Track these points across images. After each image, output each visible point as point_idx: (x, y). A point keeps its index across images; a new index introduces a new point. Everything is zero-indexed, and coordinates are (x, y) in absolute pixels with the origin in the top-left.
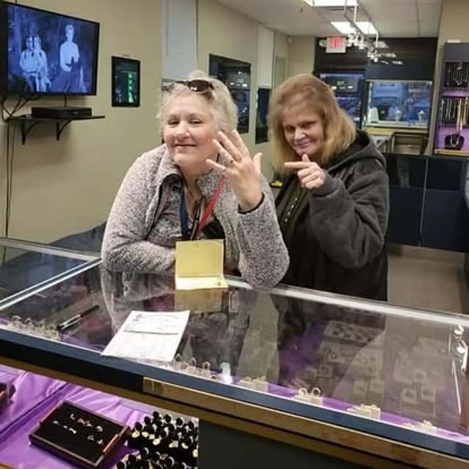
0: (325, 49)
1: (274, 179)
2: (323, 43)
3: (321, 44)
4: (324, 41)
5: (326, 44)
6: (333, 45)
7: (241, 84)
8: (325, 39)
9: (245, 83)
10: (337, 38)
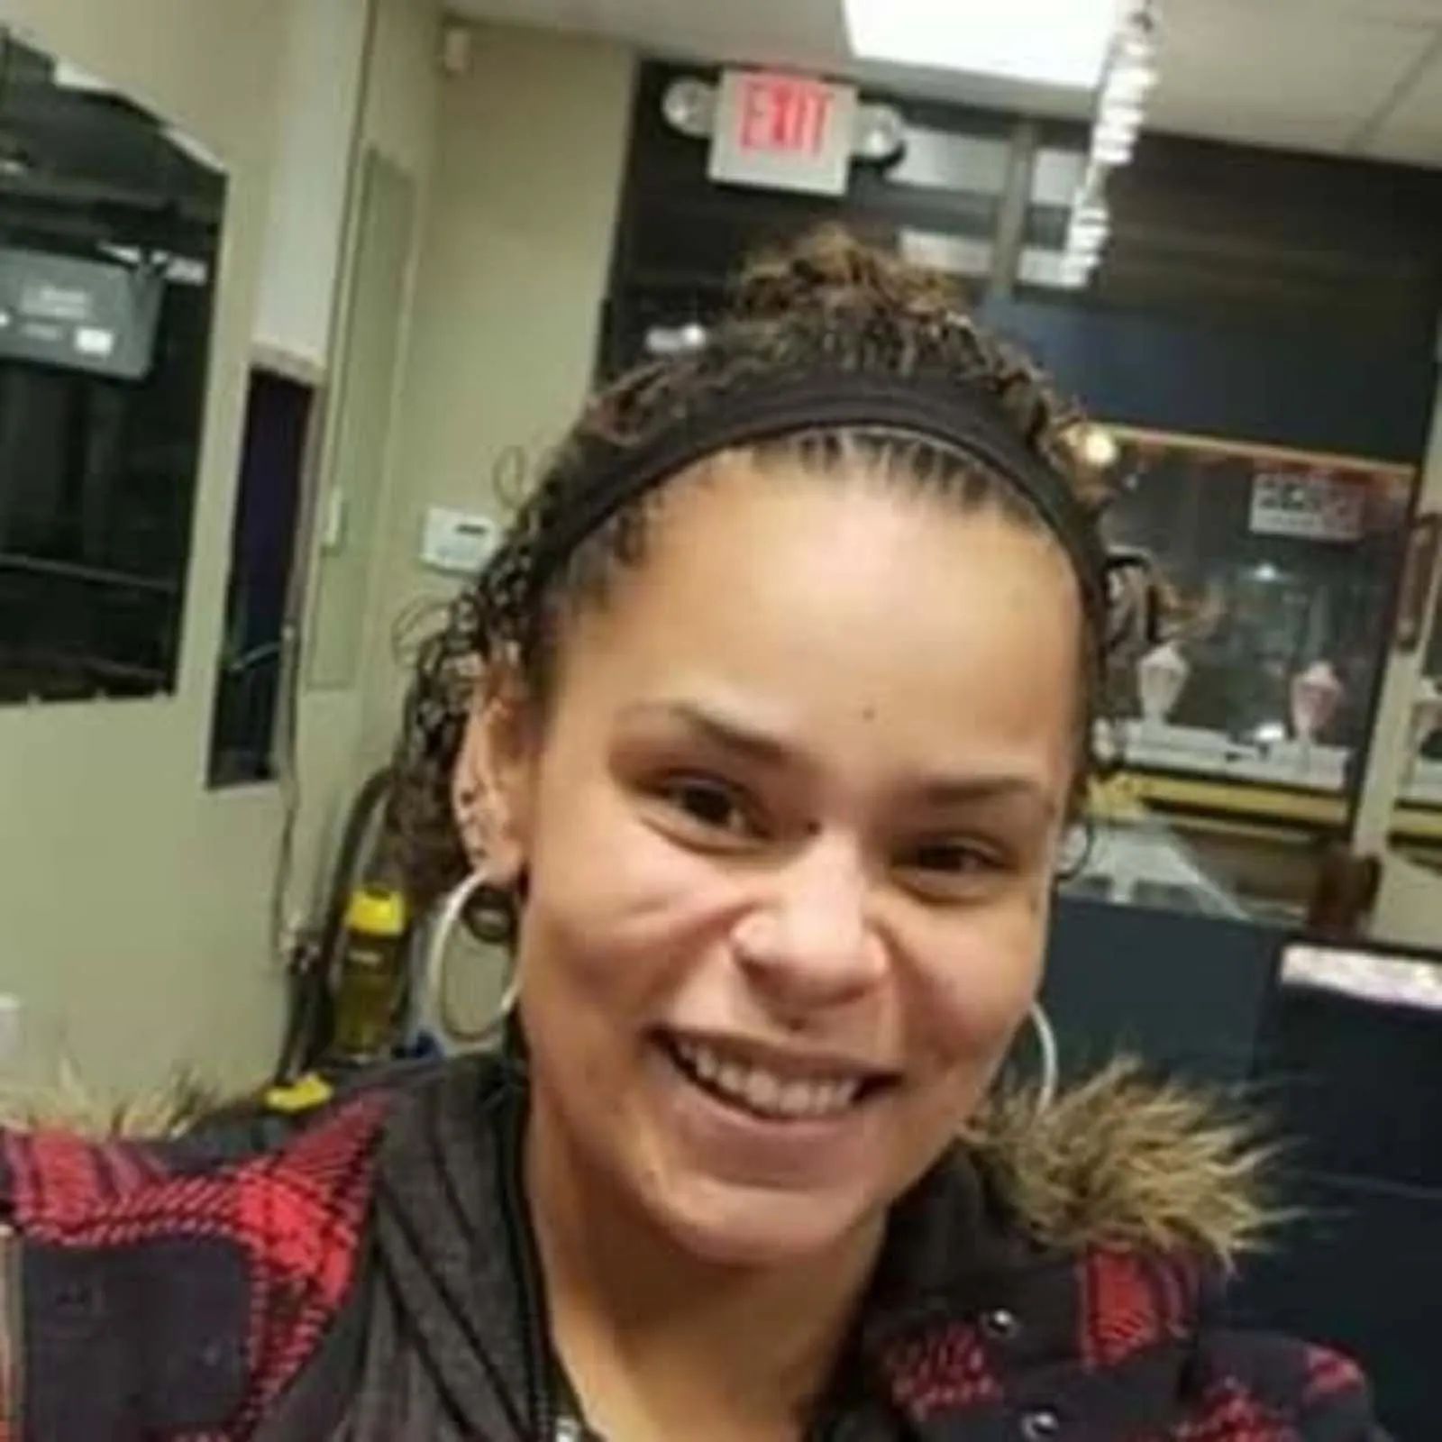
0: (700, 147)
1: (284, 1064)
2: (691, 100)
3: (678, 111)
4: (702, 90)
5: (709, 116)
6: (764, 128)
7: (69, 328)
8: (710, 75)
9: (97, 323)
10: (797, 86)
